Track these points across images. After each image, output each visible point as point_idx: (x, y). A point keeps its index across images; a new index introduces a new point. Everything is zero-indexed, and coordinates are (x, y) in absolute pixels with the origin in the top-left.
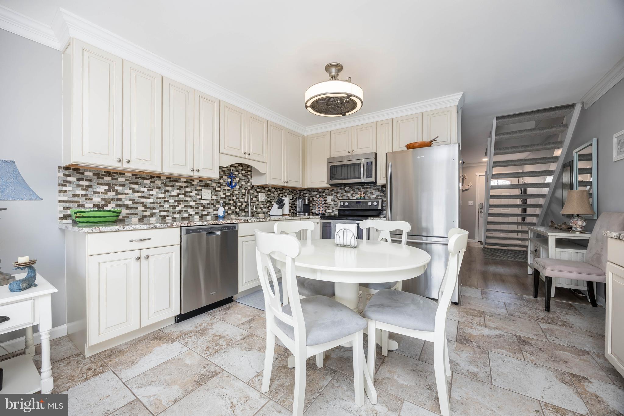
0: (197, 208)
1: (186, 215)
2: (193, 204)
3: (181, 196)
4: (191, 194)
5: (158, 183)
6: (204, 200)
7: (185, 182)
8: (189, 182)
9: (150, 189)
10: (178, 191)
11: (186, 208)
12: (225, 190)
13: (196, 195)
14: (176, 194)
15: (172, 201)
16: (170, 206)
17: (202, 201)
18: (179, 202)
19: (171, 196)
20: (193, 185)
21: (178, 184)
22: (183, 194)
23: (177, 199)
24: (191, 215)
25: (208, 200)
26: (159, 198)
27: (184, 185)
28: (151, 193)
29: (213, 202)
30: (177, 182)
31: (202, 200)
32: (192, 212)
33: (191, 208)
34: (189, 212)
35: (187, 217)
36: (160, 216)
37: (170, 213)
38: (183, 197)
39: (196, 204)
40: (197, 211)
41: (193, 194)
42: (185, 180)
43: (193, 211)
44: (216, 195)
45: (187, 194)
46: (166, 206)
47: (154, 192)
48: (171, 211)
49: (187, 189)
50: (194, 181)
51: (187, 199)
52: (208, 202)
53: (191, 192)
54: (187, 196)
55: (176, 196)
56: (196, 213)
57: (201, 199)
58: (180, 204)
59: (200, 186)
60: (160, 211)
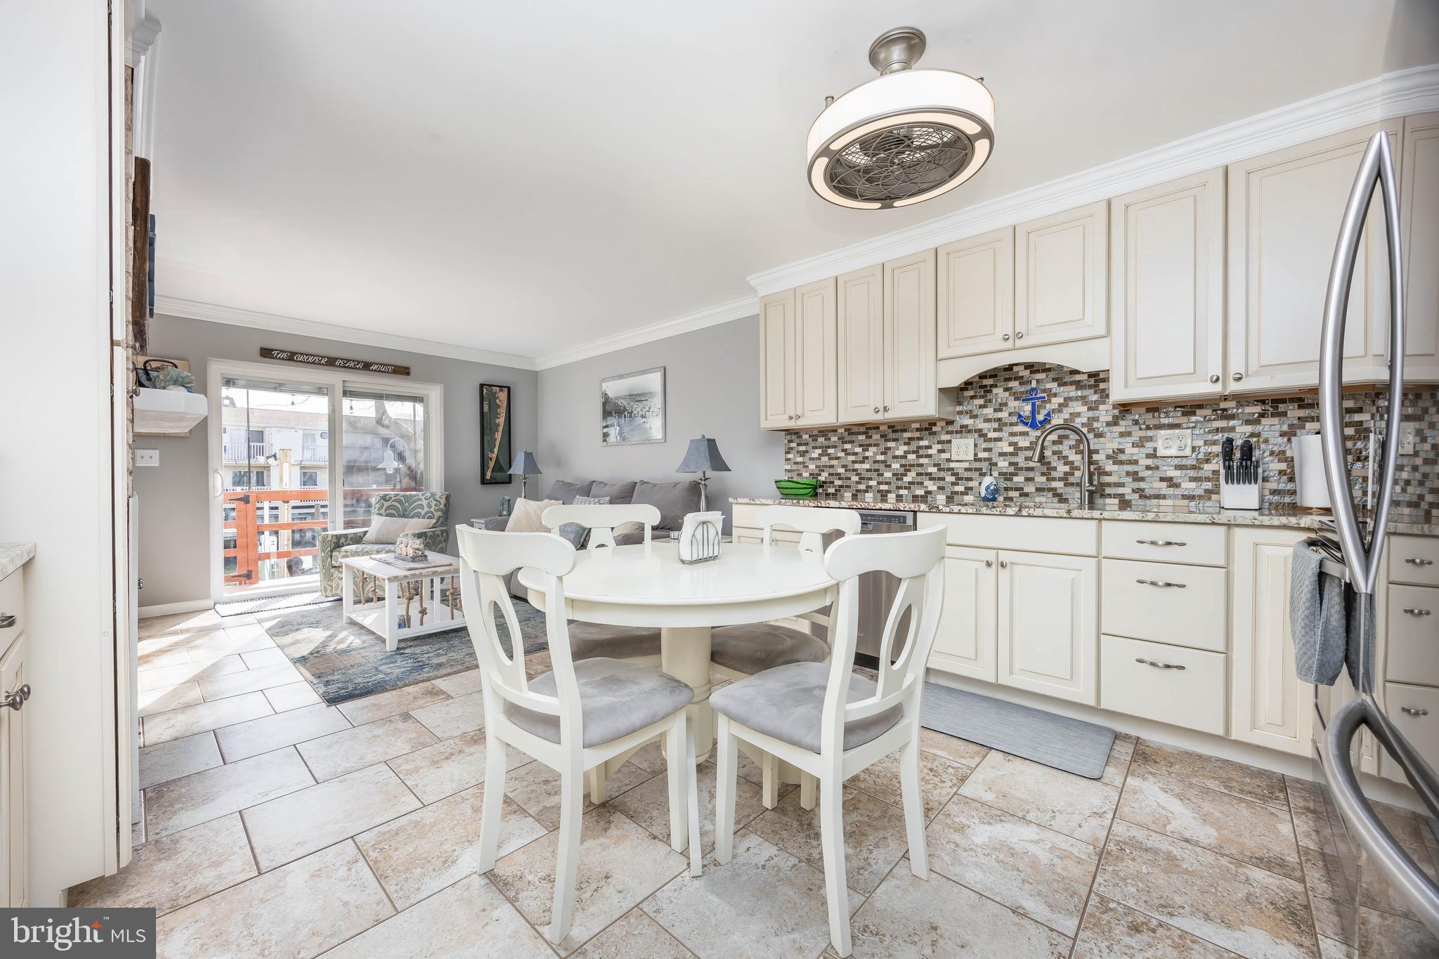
0: (943, 479)
1: (920, 492)
2: (933, 470)
3: (912, 457)
4: (930, 452)
5: (876, 437)
6: (956, 461)
7: (918, 430)
8: (926, 429)
9: (865, 447)
10: (906, 448)
11: (919, 479)
12: (1012, 434)
13: (940, 451)
14: (903, 454)
15: (896, 466)
16: (894, 475)
17: (952, 465)
18: (907, 468)
19: (895, 457)
20: (935, 433)
21: (906, 435)
22: (914, 452)
23: (903, 461)
24: (930, 492)
25: (966, 461)
26: (878, 462)
27: (917, 434)
28: (867, 454)
29: (977, 465)
30: (905, 431)
31: (953, 461)
32: (932, 486)
33: (930, 479)
34: (927, 487)
35: (922, 496)
36: (879, 491)
37: (893, 487)
38: (915, 458)
39: (939, 470)
40: (941, 483)
41: (933, 451)
42: (917, 425)
43: (934, 484)
44: (985, 450)
45: (921, 452)
46: (888, 475)
47: (869, 454)
48: (895, 483)
49: (924, 443)
50: (935, 424)
51: (922, 461)
52: (966, 465)
53: (929, 447)
54: (921, 456)
55: (902, 457)
56: (939, 488)
57: (949, 460)
58: (910, 470)
59: (948, 433)
60: (879, 483)
